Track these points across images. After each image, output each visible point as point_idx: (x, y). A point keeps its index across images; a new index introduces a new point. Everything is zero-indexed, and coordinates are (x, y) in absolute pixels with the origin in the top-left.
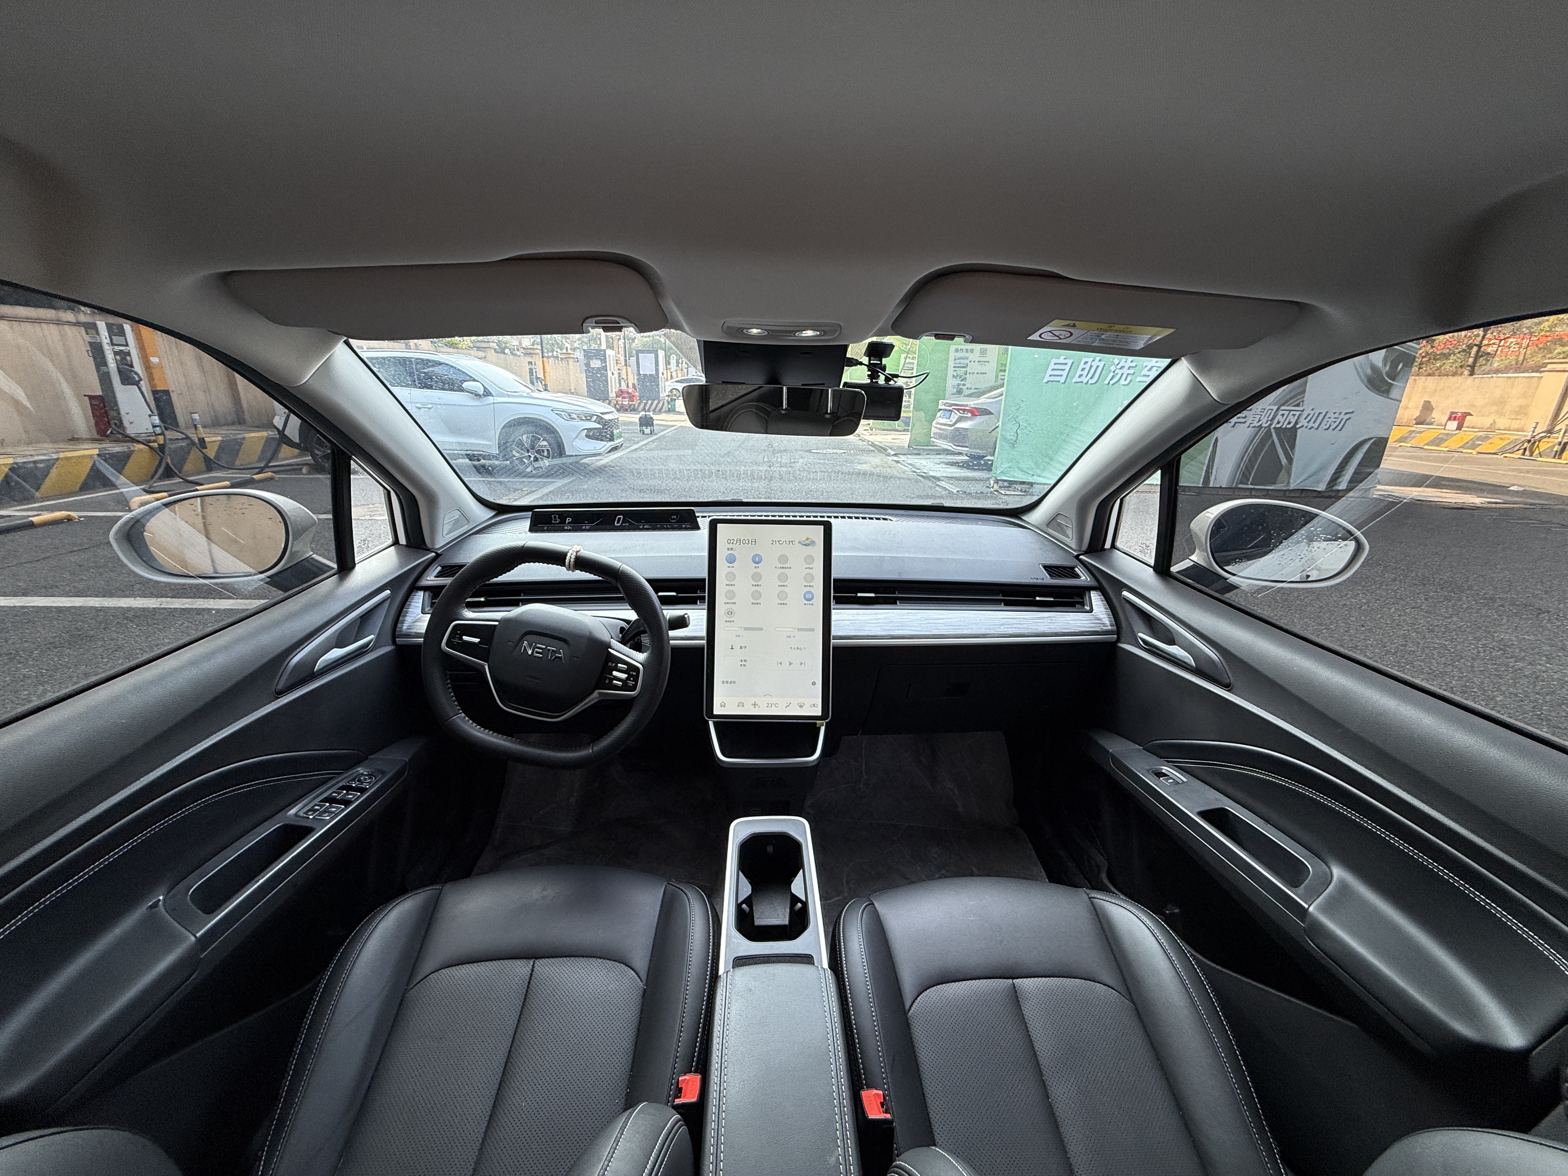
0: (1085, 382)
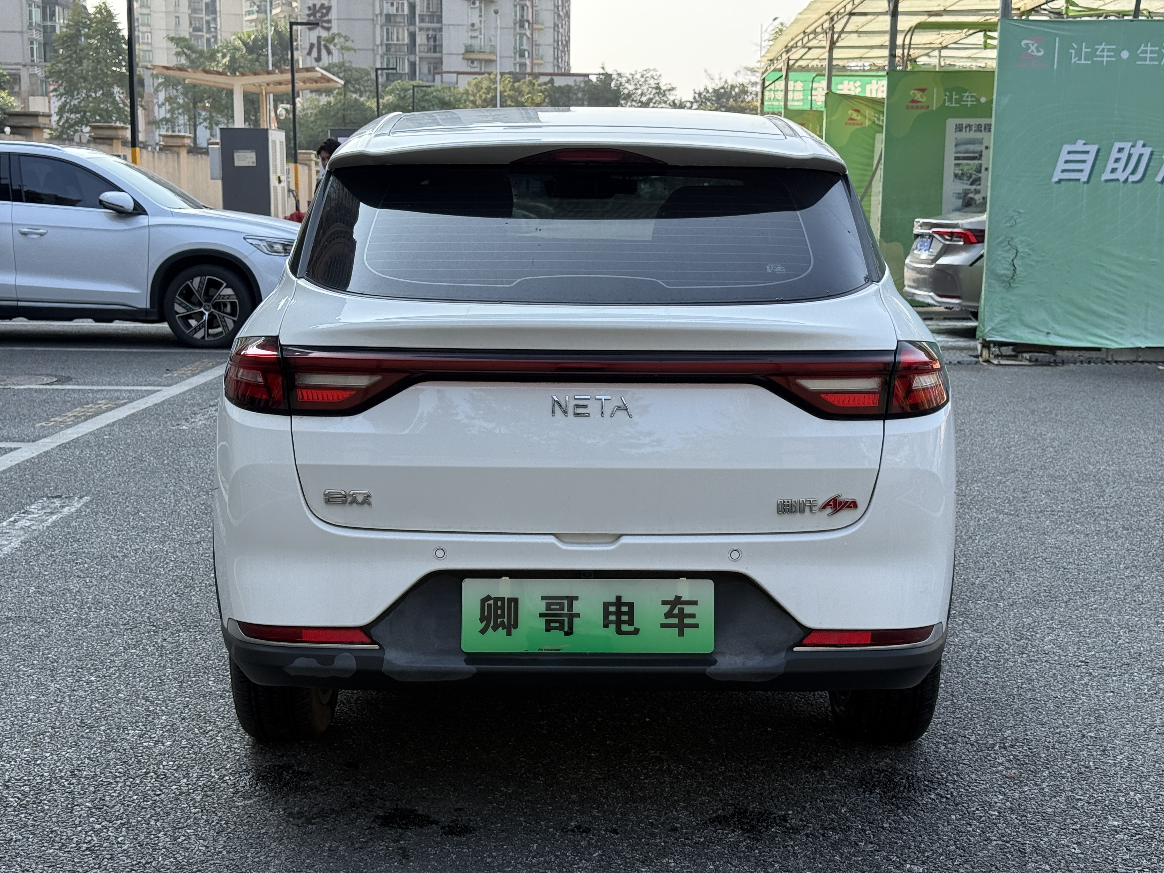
0: (1122, 179)
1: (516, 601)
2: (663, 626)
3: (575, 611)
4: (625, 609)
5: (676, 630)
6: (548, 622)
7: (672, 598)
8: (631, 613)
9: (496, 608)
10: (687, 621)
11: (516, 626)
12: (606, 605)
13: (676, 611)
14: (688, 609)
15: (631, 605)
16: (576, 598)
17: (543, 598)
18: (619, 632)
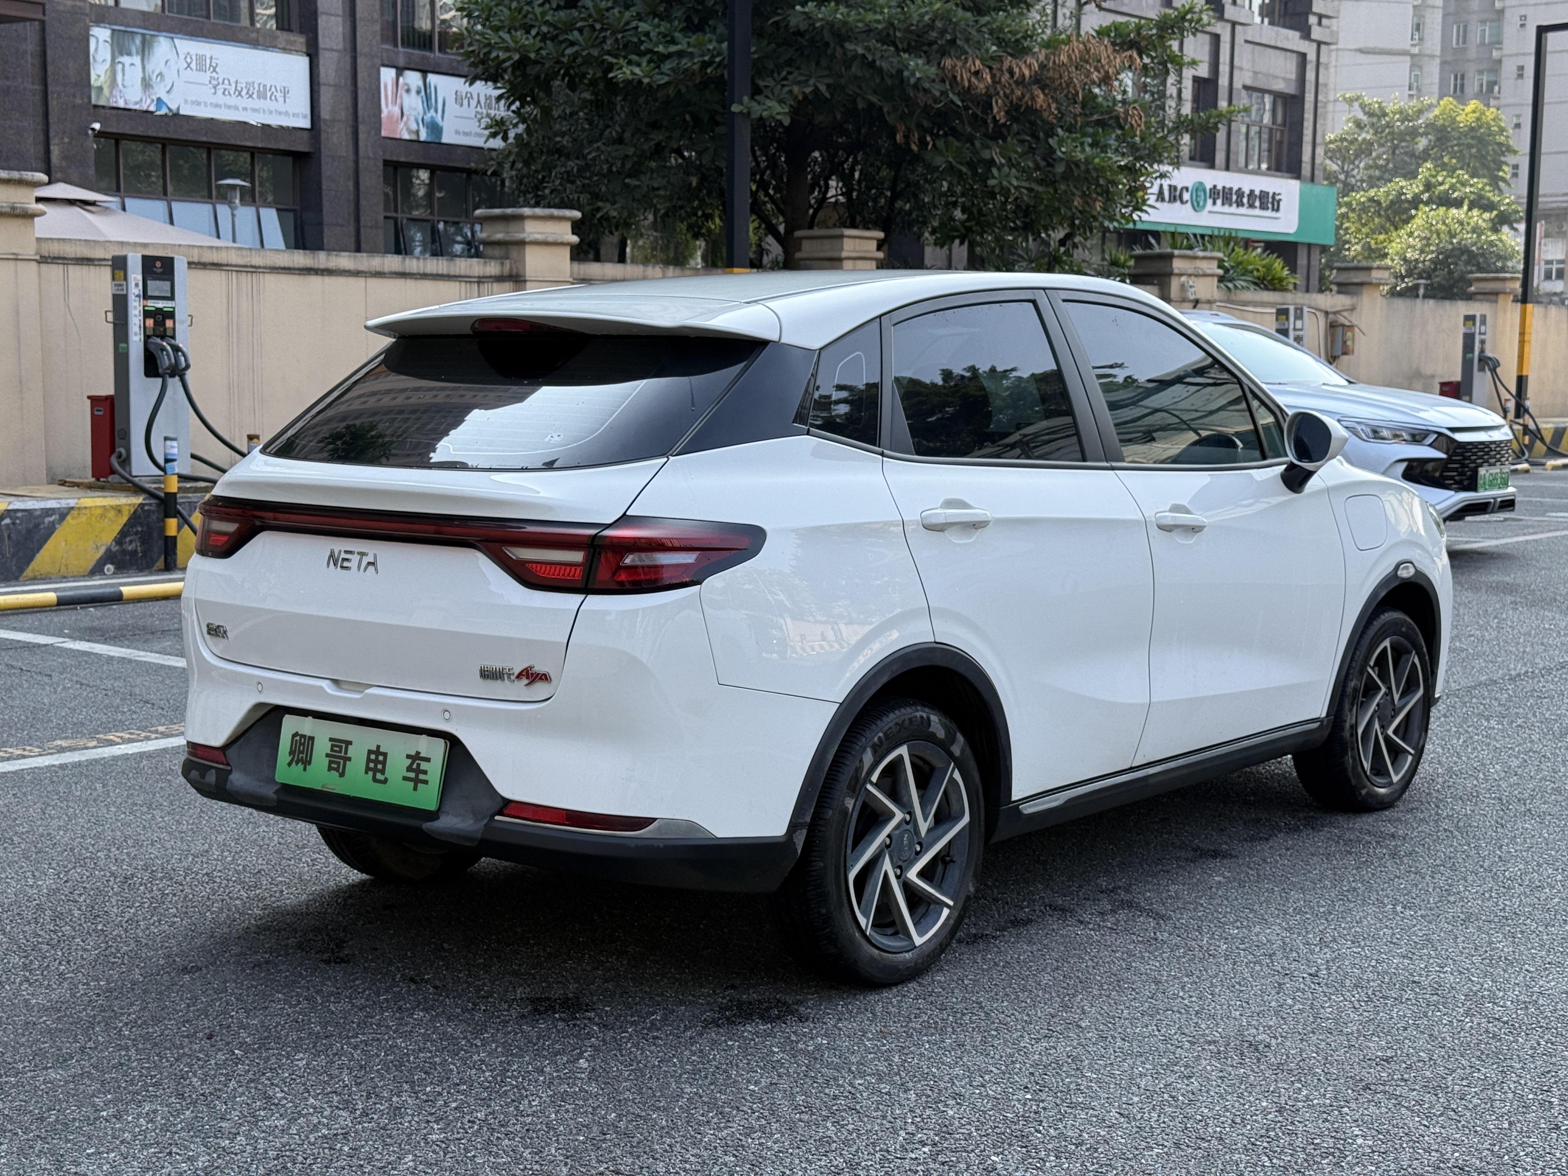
1: (312, 739)
2: (405, 779)
3: (349, 755)
4: (381, 758)
5: (412, 784)
6: (330, 762)
7: (413, 753)
8: (384, 763)
9: (301, 744)
10: (421, 777)
11: (310, 763)
12: (370, 752)
13: (415, 766)
14: (424, 766)
15: (385, 755)
16: (350, 743)
17: (331, 740)
18: (375, 780)
